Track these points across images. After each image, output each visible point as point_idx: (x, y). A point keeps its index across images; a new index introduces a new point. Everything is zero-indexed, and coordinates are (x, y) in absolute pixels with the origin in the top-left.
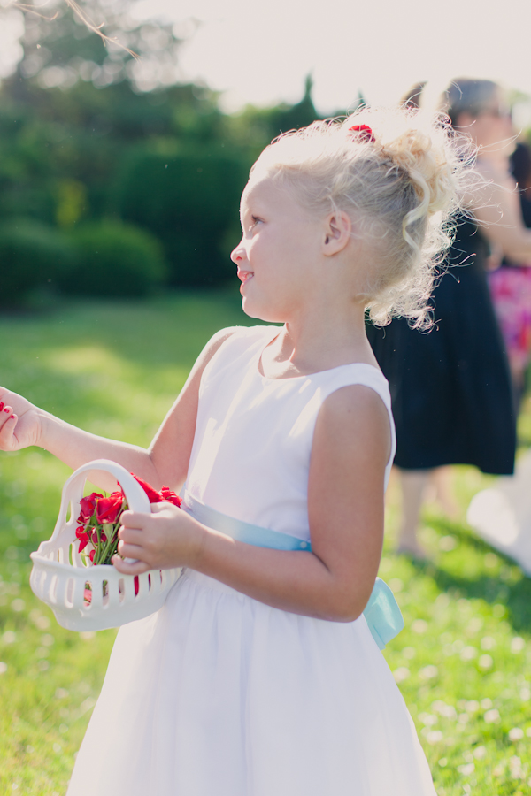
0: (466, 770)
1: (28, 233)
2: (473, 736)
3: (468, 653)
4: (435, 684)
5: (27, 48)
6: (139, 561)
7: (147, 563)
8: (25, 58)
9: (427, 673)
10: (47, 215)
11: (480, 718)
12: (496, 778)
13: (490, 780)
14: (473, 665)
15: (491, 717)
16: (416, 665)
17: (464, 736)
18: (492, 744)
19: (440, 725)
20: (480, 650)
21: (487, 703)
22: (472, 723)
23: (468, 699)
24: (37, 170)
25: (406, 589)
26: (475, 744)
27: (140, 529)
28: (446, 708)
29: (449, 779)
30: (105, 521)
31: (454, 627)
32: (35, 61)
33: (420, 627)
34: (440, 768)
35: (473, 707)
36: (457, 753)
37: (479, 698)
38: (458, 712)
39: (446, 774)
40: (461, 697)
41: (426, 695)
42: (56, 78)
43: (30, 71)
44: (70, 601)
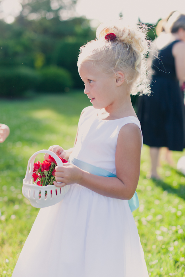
0: (171, 249)
1: (25, 71)
2: (174, 238)
3: (173, 210)
4: (161, 221)
5: (24, 6)
6: (62, 182)
7: (65, 183)
8: (23, 10)
9: (159, 217)
10: (31, 64)
11: (177, 232)
12: (181, 252)
13: (179, 252)
14: (175, 214)
15: (181, 231)
16: (155, 215)
17: (171, 238)
18: (180, 241)
19: (163, 234)
20: (178, 210)
21: (179, 227)
22: (173, 234)
23: (172, 226)
24: (27, 49)
25: (153, 190)
26: (174, 241)
27: (63, 172)
28: (164, 228)
29: (165, 253)
30: (45, 170)
31: (169, 202)
32: (27, 11)
33: (157, 202)
34: (162, 249)
35: (174, 228)
36: (168, 243)
37: (176, 226)
38: (169, 230)
39: (164, 251)
40: (170, 225)
41: (158, 224)
42: (34, 17)
43: (24, 15)
44: (34, 197)
